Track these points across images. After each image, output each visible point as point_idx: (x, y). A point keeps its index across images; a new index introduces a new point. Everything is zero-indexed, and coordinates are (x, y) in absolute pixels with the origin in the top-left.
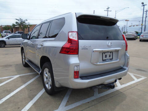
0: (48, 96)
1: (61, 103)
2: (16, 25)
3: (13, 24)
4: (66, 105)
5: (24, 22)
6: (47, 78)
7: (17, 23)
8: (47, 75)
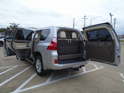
0: (39, 76)
1: (47, 80)
2: (11, 28)
3: (8, 27)
4: (50, 81)
5: (17, 26)
6: (38, 66)
7: (11, 26)
8: (38, 64)
